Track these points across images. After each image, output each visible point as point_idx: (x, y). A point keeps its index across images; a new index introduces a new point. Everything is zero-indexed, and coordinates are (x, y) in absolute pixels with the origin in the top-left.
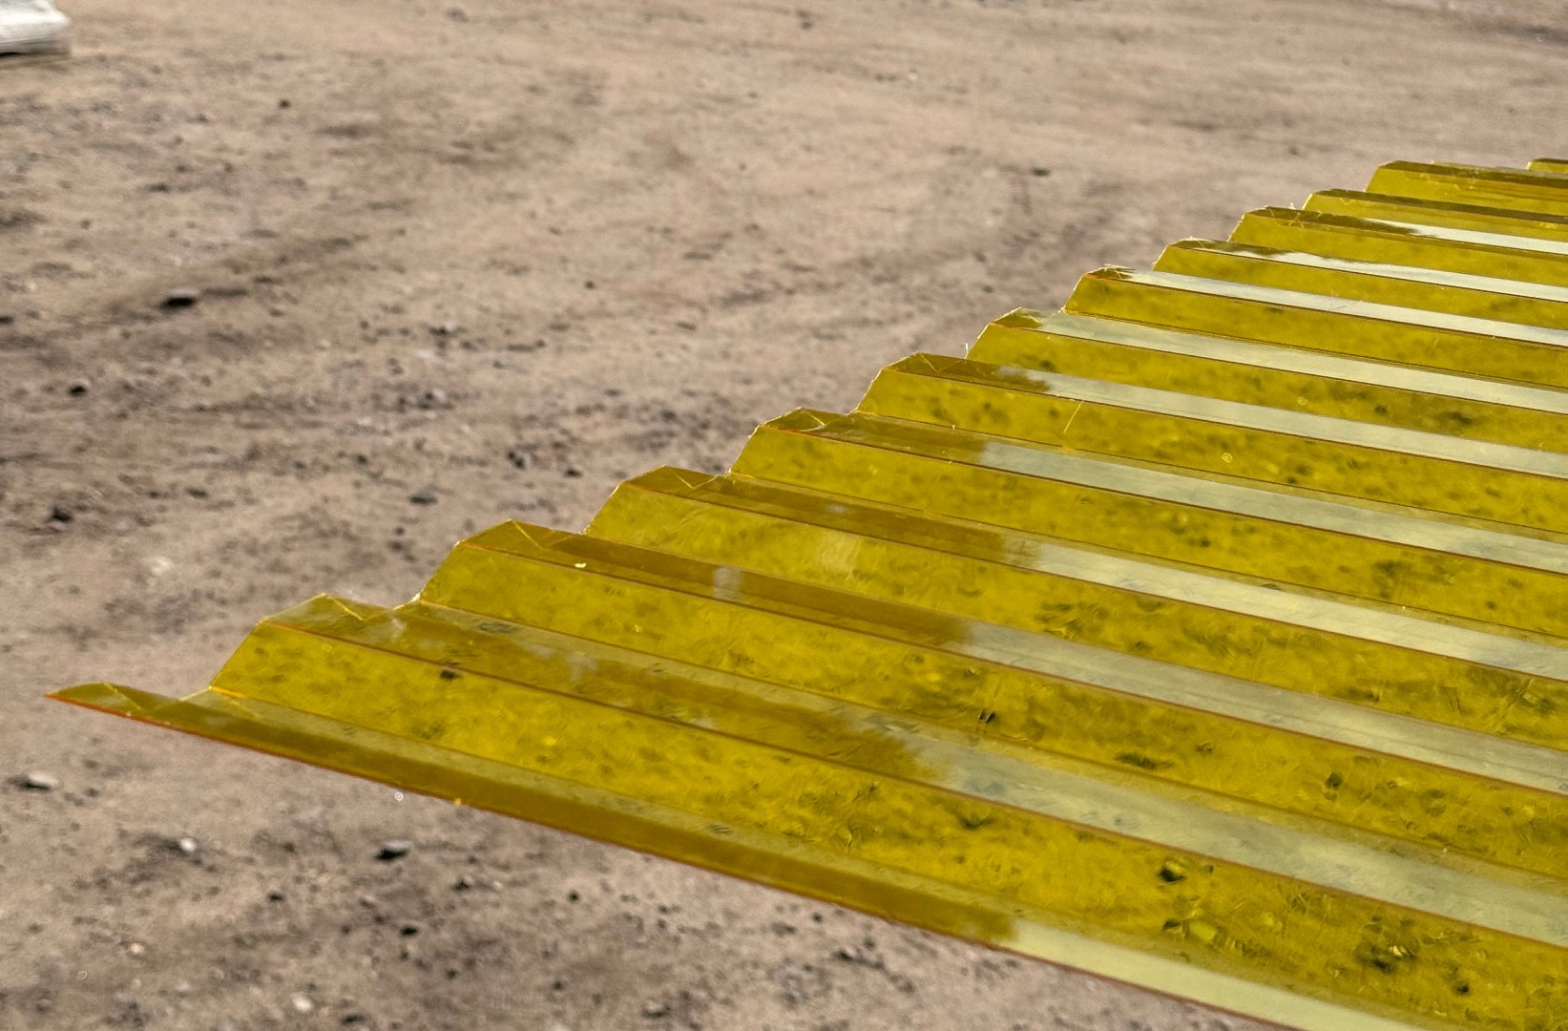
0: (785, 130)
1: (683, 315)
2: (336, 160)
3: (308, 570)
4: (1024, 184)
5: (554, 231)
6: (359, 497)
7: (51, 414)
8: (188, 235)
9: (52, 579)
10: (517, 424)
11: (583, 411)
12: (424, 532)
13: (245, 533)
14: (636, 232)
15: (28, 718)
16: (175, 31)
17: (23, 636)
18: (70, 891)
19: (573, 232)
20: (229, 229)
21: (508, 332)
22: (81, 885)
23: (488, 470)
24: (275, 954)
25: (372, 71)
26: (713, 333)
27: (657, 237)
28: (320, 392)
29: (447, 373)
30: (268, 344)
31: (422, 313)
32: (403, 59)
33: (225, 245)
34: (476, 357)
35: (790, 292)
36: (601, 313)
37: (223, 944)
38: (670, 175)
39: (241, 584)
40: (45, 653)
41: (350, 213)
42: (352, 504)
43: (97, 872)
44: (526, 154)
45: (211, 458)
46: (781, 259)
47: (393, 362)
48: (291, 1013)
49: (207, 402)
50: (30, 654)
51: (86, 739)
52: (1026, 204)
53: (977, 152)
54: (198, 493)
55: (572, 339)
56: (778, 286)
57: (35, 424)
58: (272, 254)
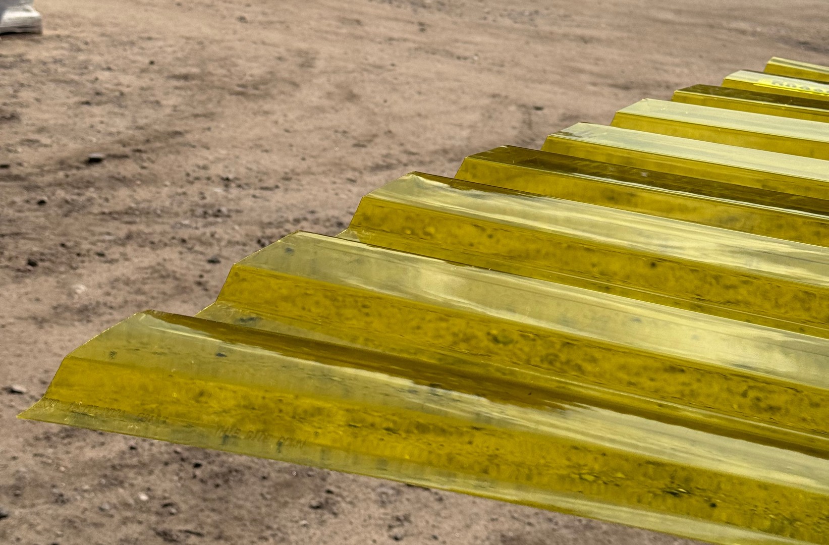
0: (408, 83)
1: (350, 174)
2: (177, 92)
3: (155, 294)
4: (530, 114)
5: (287, 131)
6: (181, 259)
7: (28, 214)
8: (100, 127)
9: (27, 294)
10: (263, 226)
11: (297, 221)
12: (213, 277)
13: (123, 275)
14: (328, 133)
15: (14, 360)
16: (96, 24)
17: (12, 320)
18: (32, 441)
19: (296, 131)
20: (121, 125)
21: (261, 180)
22: (37, 439)
23: (247, 248)
24: (131, 474)
25: (197, 47)
26: (365, 184)
27: (339, 135)
28: (164, 207)
29: (229, 200)
30: (139, 182)
31: (217, 170)
32: (212, 42)
33: (119, 133)
34: (244, 193)
35: (406, 165)
36: (308, 172)
37: (106, 468)
38: (348, 104)
39: (120, 299)
40: (22, 329)
41: (182, 119)
42: (178, 262)
43: (46, 433)
44: (274, 91)
45: (107, 238)
46: (402, 148)
47: (201, 193)
48: (138, 501)
49: (106, 210)
50: (15, 329)
51: (41, 370)
52: (530, 125)
53: (506, 97)
54: (101, 255)
55: (293, 185)
56: (400, 162)
57: (20, 218)
58: (142, 138)
